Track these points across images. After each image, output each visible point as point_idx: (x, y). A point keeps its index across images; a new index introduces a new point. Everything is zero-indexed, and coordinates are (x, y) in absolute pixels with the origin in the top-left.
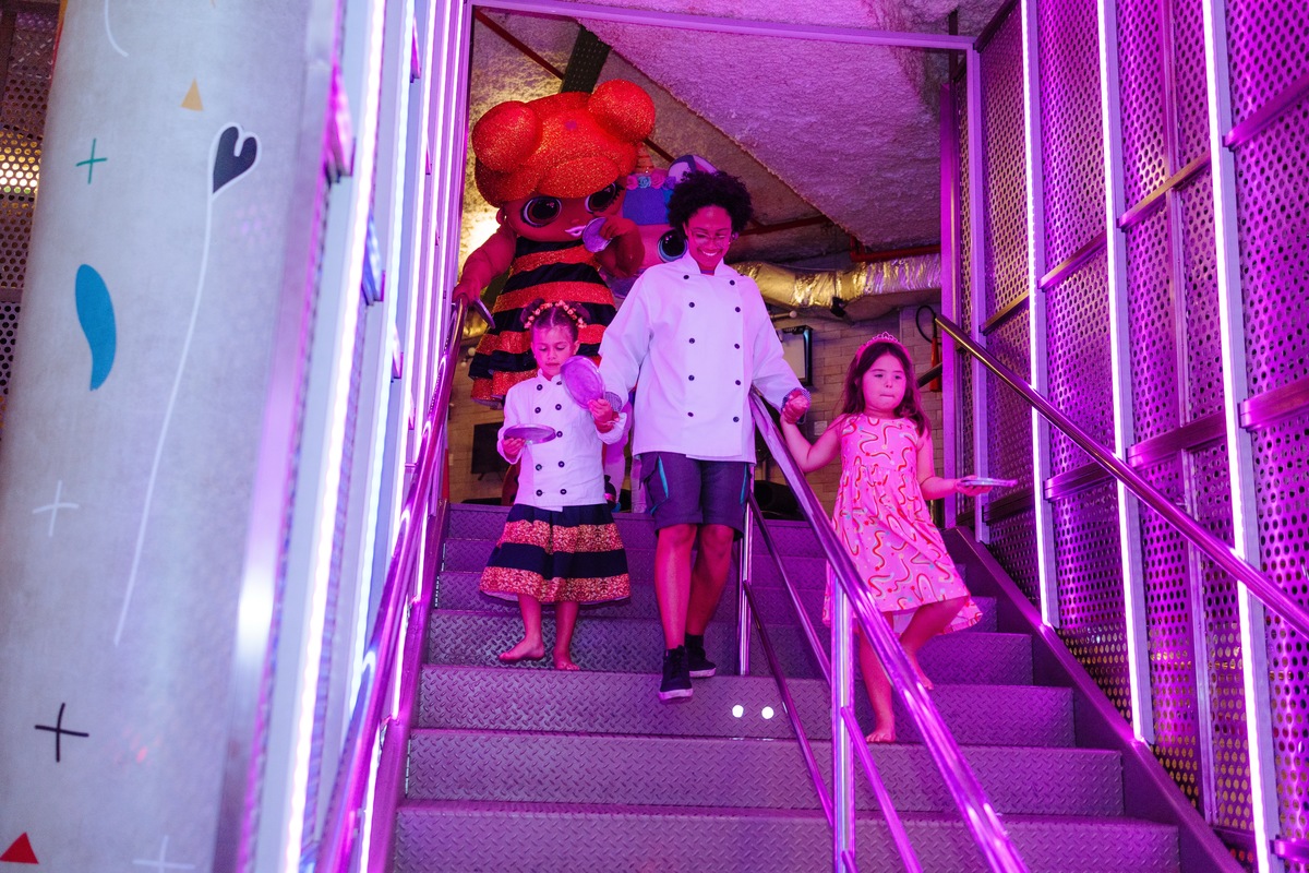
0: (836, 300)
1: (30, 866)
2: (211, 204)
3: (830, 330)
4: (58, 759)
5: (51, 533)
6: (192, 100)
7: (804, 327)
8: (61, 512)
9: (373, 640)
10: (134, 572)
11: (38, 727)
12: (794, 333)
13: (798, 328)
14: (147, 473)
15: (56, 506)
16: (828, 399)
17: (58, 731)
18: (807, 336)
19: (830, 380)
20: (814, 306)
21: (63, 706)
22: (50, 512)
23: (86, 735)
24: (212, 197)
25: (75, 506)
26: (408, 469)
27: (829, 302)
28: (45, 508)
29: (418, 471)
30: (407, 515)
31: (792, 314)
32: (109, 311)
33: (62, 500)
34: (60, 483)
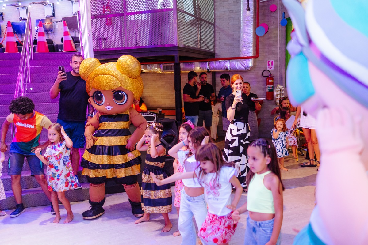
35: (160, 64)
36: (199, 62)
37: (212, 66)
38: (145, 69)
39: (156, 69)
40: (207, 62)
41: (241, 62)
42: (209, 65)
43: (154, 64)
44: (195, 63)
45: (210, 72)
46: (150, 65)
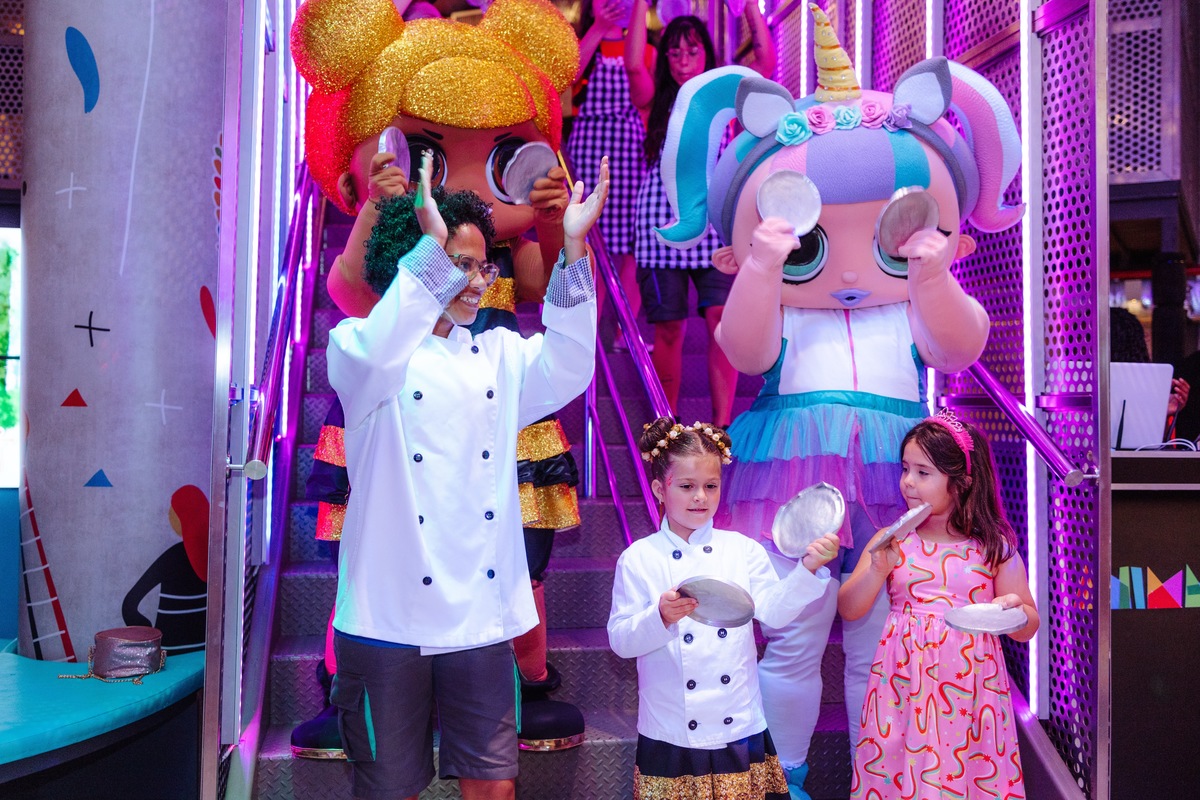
1: (82, 408)
4: (92, 345)
5: (70, 207)
8: (75, 193)
9: (283, 268)
10: (127, 229)
11: (76, 326)
14: (129, 167)
15: (71, 189)
17: (90, 328)
21: (91, 313)
22: (67, 193)
23: (108, 330)
25: (85, 189)
26: (297, 168)
28: (63, 191)
29: (301, 168)
30: (298, 197)
32: (92, 58)
33: (75, 185)
34: (72, 175)
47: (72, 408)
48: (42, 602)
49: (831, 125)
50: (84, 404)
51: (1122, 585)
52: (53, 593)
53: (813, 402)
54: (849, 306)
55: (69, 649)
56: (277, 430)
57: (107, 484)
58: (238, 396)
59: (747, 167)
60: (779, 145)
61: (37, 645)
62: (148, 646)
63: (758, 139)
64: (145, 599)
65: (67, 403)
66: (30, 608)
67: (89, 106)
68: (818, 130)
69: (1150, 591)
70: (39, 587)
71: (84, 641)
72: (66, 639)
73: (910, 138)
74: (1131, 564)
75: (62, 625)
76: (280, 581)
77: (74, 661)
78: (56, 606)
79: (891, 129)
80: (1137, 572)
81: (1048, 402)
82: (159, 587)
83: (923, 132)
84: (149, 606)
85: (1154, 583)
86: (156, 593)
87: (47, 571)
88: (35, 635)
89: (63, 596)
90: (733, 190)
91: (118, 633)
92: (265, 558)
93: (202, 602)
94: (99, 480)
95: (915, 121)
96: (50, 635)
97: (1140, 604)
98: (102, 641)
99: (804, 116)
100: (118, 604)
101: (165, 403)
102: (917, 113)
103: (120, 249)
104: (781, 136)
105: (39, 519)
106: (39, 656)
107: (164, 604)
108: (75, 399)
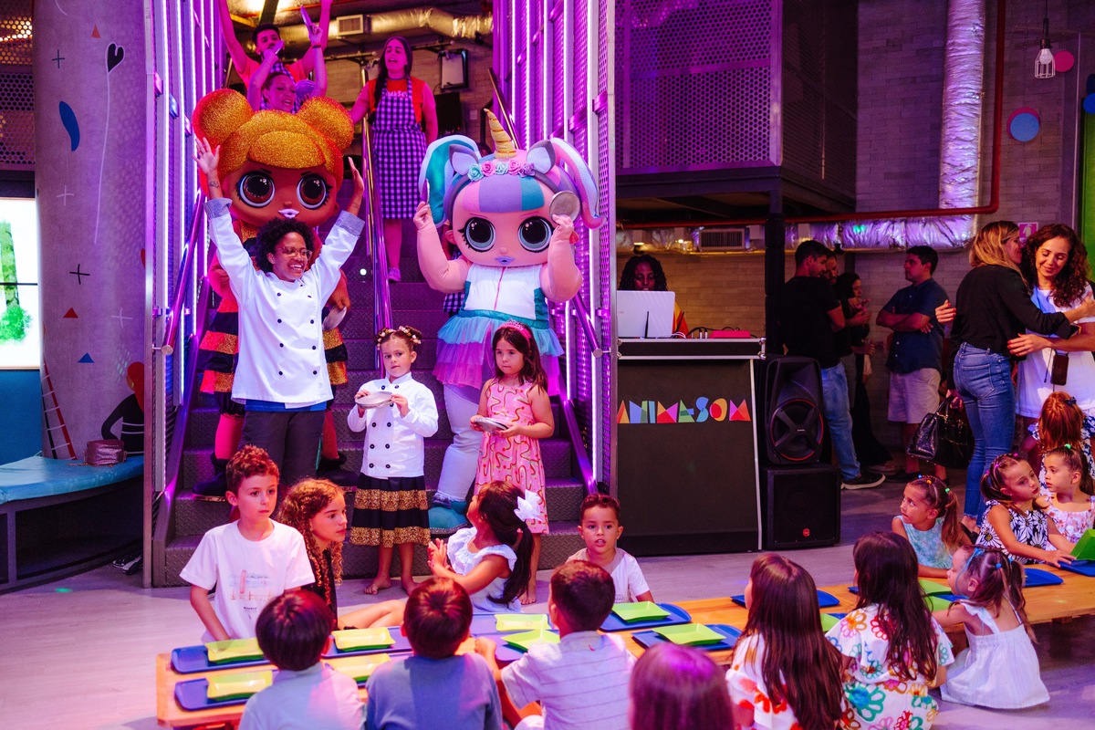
0: (477, 33)
1: (76, 319)
2: (107, 77)
3: (479, 51)
4: (80, 283)
5: (65, 204)
6: (96, 34)
7: (462, 50)
8: (68, 197)
10: (98, 217)
11: (71, 273)
12: (455, 53)
13: (458, 50)
14: (98, 182)
15: (65, 195)
16: (477, 96)
17: (79, 274)
18: (464, 55)
19: (479, 84)
20: (465, 37)
21: (79, 265)
22: (63, 197)
23: (89, 275)
24: (108, 74)
25: (73, 194)
27: (473, 34)
28: (61, 195)
31: (452, 42)
32: (75, 120)
33: (67, 192)
34: (66, 186)
35: (693, 229)
36: (811, 223)
37: (850, 235)
38: (646, 243)
39: (681, 241)
40: (834, 223)
41: (938, 223)
42: (839, 231)
43: (676, 229)
44: (799, 225)
45: (842, 252)
46: (662, 232)
47: (70, 319)
48: (56, 428)
49: (494, 172)
50: (76, 317)
51: (643, 410)
52: (62, 422)
53: (475, 315)
54: (504, 265)
55: (72, 453)
56: (191, 331)
57: (91, 361)
58: (160, 313)
59: (455, 190)
60: (469, 181)
61: (54, 451)
62: (116, 448)
63: (461, 176)
64: (114, 425)
65: (67, 316)
66: (49, 431)
67: (75, 146)
68: (486, 174)
69: (659, 414)
70: (54, 419)
71: (80, 447)
72: (70, 447)
73: (534, 180)
74: (648, 399)
75: (68, 440)
76: (190, 414)
77: (76, 459)
78: (64, 429)
79: (522, 175)
80: (652, 404)
81: (602, 313)
82: (122, 419)
83: (541, 178)
84: (116, 429)
85: (661, 409)
86: (120, 422)
87: (58, 410)
88: (53, 446)
89: (68, 424)
90: (451, 201)
91: (100, 442)
92: (181, 401)
93: (142, 429)
94: (86, 359)
95: (536, 171)
96: (61, 446)
97: (653, 421)
98: (91, 447)
99: (480, 167)
100: (99, 428)
101: (123, 315)
102: (537, 167)
103: (94, 229)
104: (470, 177)
105: (52, 382)
106: (55, 457)
107: (125, 428)
108: (71, 314)
